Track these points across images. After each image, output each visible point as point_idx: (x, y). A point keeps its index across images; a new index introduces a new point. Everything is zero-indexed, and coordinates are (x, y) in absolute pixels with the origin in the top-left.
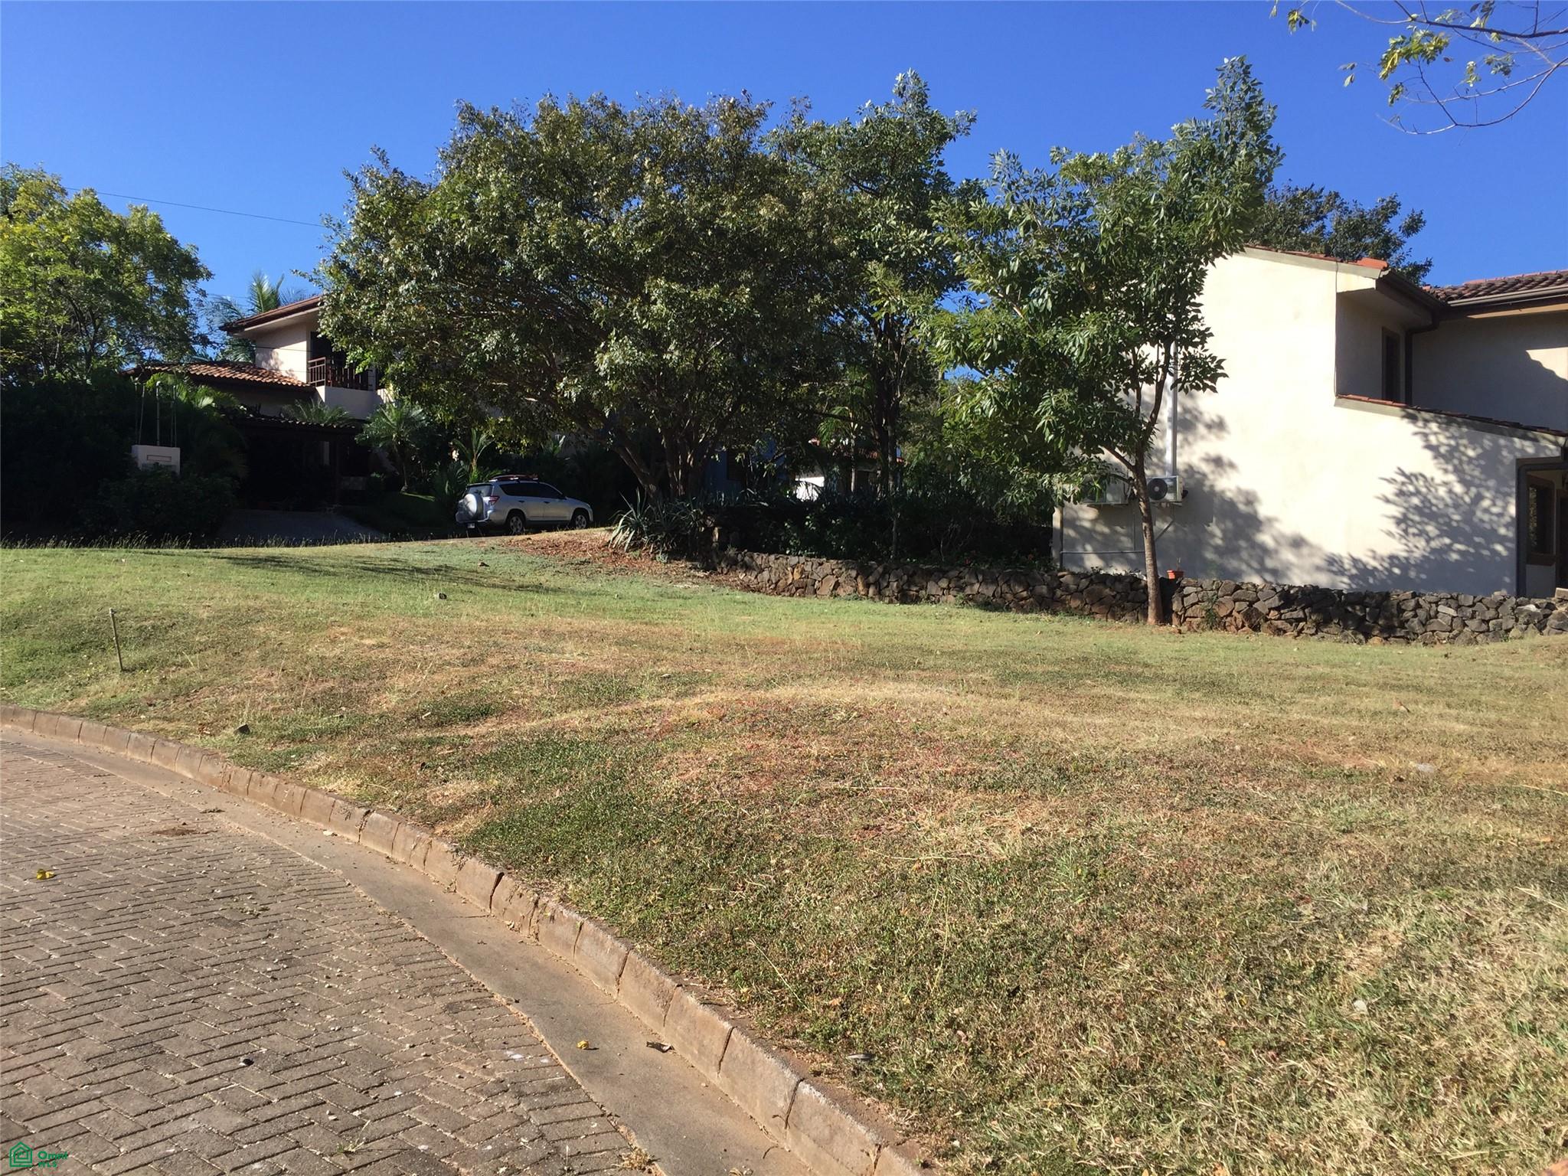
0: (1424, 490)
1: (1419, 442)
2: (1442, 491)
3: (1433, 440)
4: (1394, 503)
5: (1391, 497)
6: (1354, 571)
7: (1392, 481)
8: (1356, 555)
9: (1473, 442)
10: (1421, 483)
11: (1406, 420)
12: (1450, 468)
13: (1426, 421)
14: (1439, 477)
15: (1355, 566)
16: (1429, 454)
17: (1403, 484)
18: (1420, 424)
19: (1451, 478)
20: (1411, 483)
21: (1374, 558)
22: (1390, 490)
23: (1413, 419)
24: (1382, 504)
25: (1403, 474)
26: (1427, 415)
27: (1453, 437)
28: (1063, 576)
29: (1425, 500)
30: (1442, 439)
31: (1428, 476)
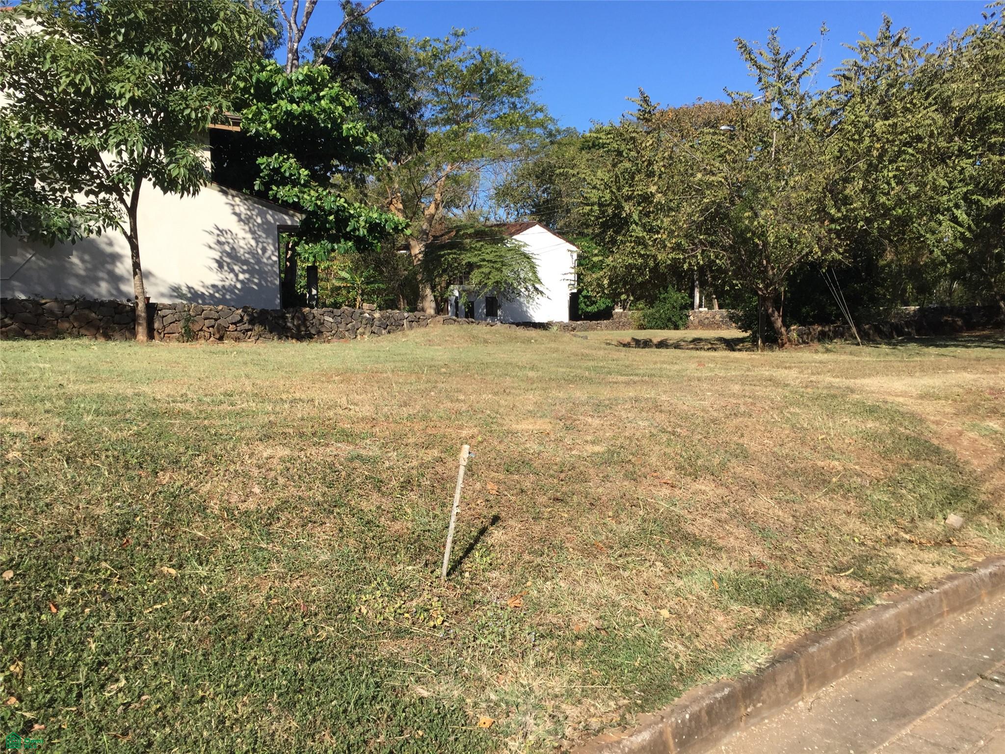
0: (231, 241)
1: (229, 209)
2: (242, 243)
3: (237, 210)
4: (214, 249)
5: (213, 245)
6: (189, 295)
7: (211, 233)
8: (190, 285)
9: (261, 214)
10: (229, 236)
11: (221, 193)
12: (247, 228)
13: (233, 196)
14: (241, 234)
15: (190, 292)
16: (235, 218)
17: (218, 235)
18: (230, 197)
19: (249, 236)
20: (223, 235)
21: (203, 287)
22: (212, 240)
23: (225, 193)
24: (208, 249)
25: (218, 229)
26: (234, 193)
27: (249, 209)
28: (46, 303)
29: (233, 248)
30: (242, 209)
31: (234, 232)
